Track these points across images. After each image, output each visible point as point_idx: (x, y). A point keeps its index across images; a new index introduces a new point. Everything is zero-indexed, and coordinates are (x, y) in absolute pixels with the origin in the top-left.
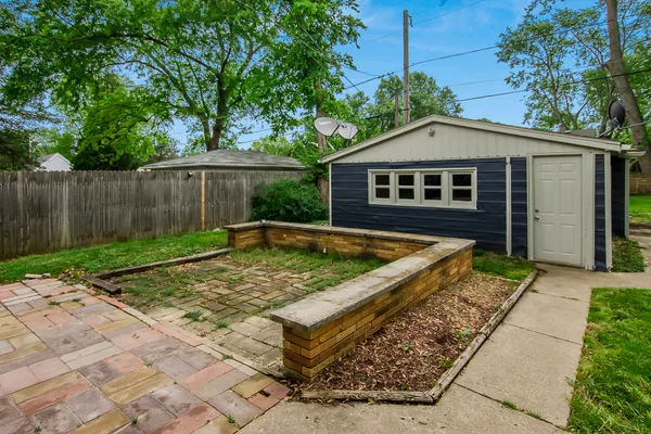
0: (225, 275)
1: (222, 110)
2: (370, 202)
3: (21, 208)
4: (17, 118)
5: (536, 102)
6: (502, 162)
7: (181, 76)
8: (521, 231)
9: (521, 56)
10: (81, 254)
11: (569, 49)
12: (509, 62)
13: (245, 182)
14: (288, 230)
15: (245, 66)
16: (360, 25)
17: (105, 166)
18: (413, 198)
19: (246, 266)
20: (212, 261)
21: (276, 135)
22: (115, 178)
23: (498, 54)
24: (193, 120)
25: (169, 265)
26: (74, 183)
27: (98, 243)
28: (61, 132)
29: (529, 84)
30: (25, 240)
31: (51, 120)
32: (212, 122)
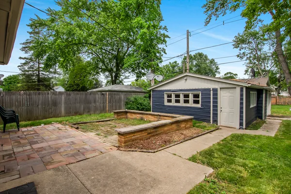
0: (111, 126)
1: (118, 70)
2: (165, 104)
3: (50, 103)
4: (47, 73)
5: (251, 65)
6: (209, 90)
7: (103, 57)
8: (215, 115)
9: (244, 46)
10: (67, 118)
11: (266, 42)
12: (239, 48)
13: (122, 96)
14: (134, 113)
15: (126, 53)
16: (168, 37)
17: (76, 90)
18: (179, 103)
19: (118, 124)
20: (108, 122)
21: (138, 79)
22: (78, 94)
23: (233, 45)
24: (107, 73)
25: (93, 122)
26: (65, 96)
27: (73, 115)
28: (61, 78)
29: (247, 58)
30: (51, 113)
31: (58, 74)
32: (114, 74)
